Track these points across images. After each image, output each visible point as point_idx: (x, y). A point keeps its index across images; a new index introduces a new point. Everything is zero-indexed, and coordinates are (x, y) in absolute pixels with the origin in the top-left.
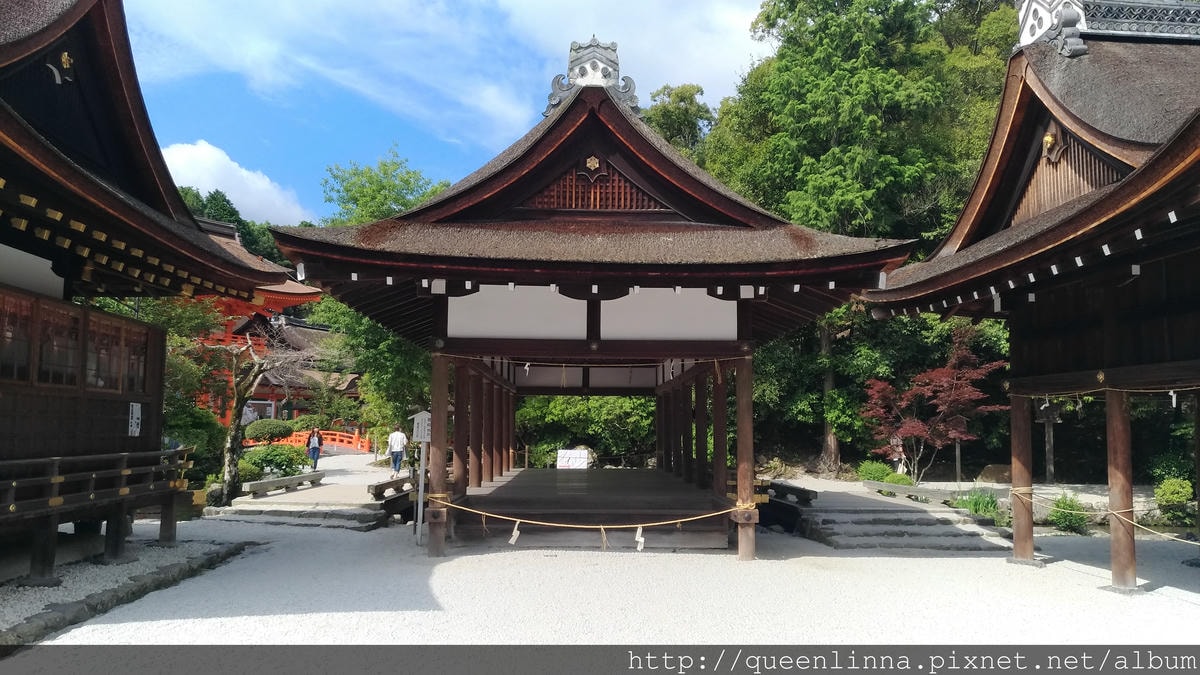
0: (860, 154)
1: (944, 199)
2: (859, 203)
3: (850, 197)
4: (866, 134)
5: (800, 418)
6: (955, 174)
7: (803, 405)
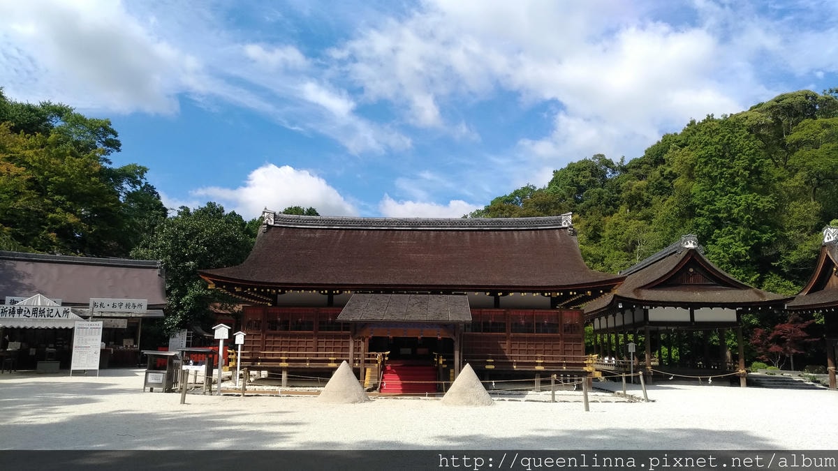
0: (742, 231)
1: (781, 248)
2: (743, 252)
3: (739, 250)
4: (744, 222)
5: (714, 343)
6: (786, 237)
7: (715, 338)
